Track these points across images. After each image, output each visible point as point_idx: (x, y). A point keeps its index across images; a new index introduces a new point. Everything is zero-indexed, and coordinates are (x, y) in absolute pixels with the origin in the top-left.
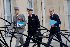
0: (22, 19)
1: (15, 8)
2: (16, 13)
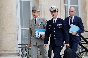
0: (43, 25)
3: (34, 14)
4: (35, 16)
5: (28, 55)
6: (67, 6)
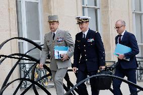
1: (49, 17)
2: (51, 29)
3: (52, 26)
4: (53, 30)
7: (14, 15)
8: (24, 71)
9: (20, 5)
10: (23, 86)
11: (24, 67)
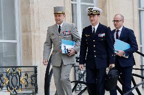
3: (58, 18)
5: (11, 85)
6: (76, 4)
7: (69, 18)
8: (79, 74)
9: (76, 8)
10: (78, 89)
11: (78, 69)
